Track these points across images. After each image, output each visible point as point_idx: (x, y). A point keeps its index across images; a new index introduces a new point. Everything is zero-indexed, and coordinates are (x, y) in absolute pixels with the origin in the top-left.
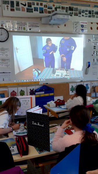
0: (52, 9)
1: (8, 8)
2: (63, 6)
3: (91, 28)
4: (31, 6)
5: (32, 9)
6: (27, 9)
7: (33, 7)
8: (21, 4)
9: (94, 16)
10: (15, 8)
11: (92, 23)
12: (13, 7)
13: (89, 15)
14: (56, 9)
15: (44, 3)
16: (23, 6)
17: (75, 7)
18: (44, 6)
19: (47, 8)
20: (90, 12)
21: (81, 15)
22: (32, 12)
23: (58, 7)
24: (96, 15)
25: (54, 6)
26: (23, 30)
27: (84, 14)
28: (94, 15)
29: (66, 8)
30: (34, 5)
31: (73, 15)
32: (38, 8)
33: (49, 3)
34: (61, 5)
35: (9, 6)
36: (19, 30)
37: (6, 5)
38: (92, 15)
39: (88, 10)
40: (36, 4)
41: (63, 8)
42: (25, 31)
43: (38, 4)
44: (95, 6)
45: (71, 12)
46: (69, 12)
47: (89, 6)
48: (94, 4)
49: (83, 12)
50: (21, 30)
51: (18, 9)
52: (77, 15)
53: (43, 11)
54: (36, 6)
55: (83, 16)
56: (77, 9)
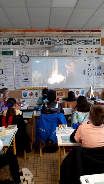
0: (57, 41)
1: (29, 43)
2: (65, 38)
3: (87, 52)
4: (43, 41)
5: (44, 43)
6: (40, 43)
7: (44, 41)
8: (37, 40)
9: (88, 44)
10: (33, 43)
11: (87, 48)
12: (32, 42)
13: (85, 43)
14: (60, 41)
15: (52, 38)
16: (38, 41)
17: (74, 38)
18: (52, 40)
19: (53, 41)
20: (85, 41)
21: (79, 44)
22: (44, 44)
23: (61, 39)
24: (90, 43)
25: (58, 39)
26: (38, 56)
27: (81, 43)
28: (89, 42)
29: (67, 40)
30: (45, 40)
31: (72, 44)
32: (47, 42)
33: (55, 38)
34: (64, 38)
35: (30, 41)
36: (36, 56)
37: (27, 42)
38: (87, 43)
39: (84, 40)
40: (46, 39)
41: (65, 40)
42: (39, 56)
43: (47, 39)
44: (90, 37)
45: (71, 42)
46: (70, 42)
47: (85, 37)
48: (89, 35)
49: (80, 41)
50: (37, 56)
51: (35, 43)
52: (76, 44)
53: (51, 43)
54: (46, 40)
55: (80, 44)
56: (75, 40)
